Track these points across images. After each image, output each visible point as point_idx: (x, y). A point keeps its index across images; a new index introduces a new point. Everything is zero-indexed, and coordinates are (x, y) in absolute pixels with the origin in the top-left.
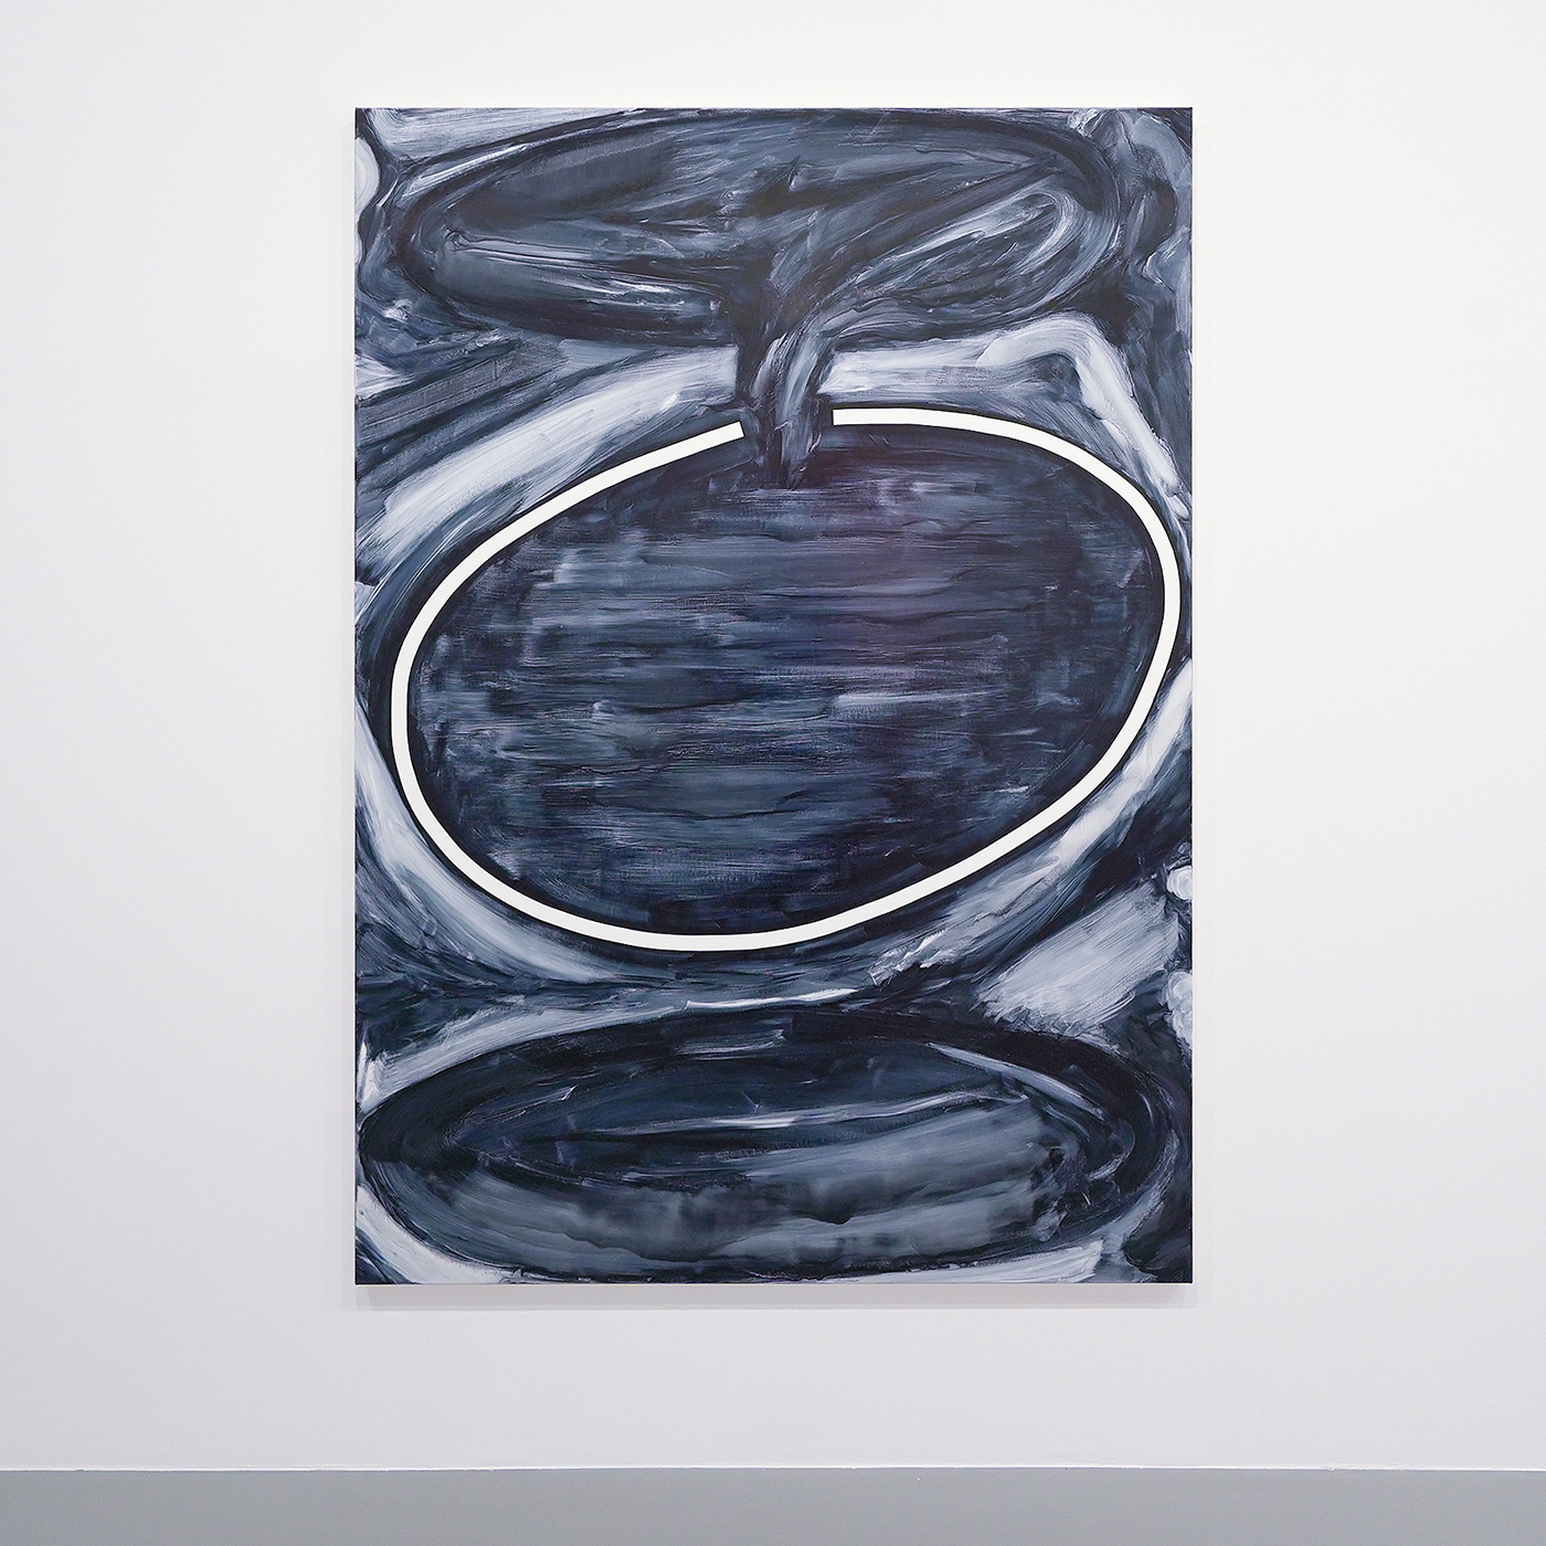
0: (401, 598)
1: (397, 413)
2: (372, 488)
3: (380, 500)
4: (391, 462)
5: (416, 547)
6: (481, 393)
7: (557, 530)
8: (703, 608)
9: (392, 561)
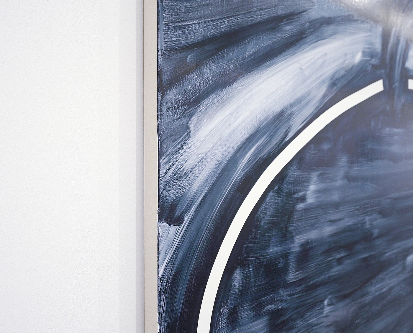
0: (204, 236)
1: (201, 17)
2: (176, 105)
3: (184, 120)
4: (195, 74)
5: (217, 175)
6: (266, 17)
7: (308, 156)
8: (368, 212)
9: (196, 193)
